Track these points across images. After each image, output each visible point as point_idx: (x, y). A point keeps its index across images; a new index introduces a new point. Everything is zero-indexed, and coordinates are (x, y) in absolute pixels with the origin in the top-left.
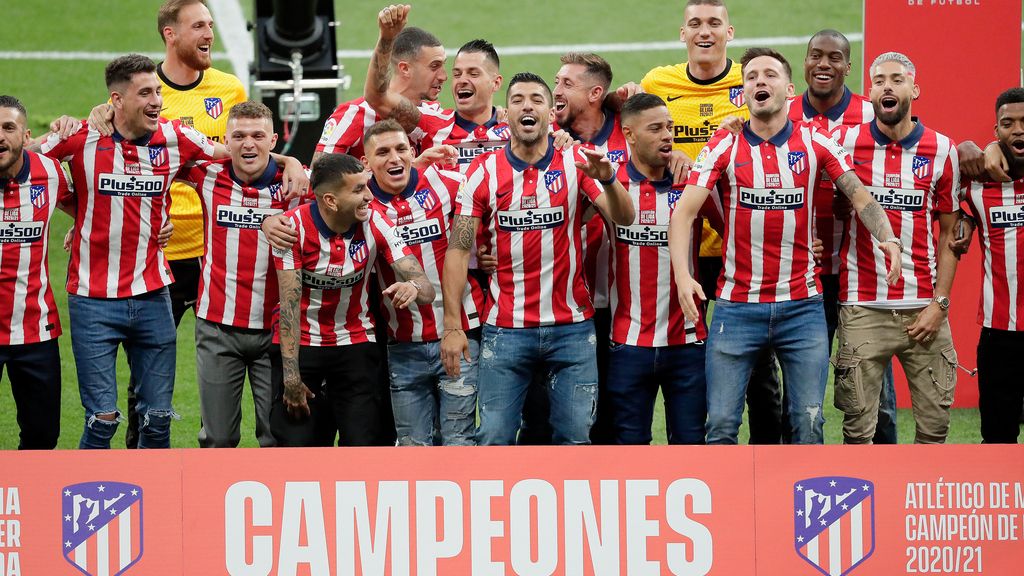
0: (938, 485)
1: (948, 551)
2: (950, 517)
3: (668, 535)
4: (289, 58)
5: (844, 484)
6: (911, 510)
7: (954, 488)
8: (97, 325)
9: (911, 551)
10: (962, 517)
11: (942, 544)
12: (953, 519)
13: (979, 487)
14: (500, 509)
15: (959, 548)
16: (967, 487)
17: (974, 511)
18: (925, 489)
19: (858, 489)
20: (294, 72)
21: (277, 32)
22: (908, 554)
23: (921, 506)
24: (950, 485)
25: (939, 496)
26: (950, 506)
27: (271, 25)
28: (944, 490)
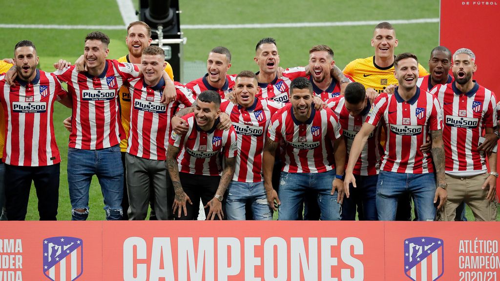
0: (475, 241)
1: (480, 274)
2: (481, 257)
3: (342, 265)
4: (156, 28)
5: (429, 241)
6: (462, 254)
7: (483, 243)
8: (78, 166)
9: (462, 274)
10: (487, 257)
11: (477, 270)
12: (482, 258)
13: (495, 243)
14: (259, 252)
15: (485, 273)
16: (489, 243)
17: (493, 254)
18: (469, 243)
19: (436, 244)
20: (159, 35)
21: (151, 16)
22: (460, 275)
23: (467, 252)
24: (481, 242)
25: (476, 247)
26: (481, 252)
27: (147, 12)
28: (478, 244)
